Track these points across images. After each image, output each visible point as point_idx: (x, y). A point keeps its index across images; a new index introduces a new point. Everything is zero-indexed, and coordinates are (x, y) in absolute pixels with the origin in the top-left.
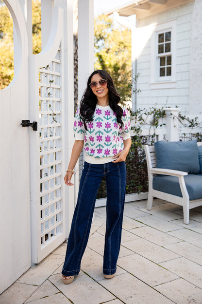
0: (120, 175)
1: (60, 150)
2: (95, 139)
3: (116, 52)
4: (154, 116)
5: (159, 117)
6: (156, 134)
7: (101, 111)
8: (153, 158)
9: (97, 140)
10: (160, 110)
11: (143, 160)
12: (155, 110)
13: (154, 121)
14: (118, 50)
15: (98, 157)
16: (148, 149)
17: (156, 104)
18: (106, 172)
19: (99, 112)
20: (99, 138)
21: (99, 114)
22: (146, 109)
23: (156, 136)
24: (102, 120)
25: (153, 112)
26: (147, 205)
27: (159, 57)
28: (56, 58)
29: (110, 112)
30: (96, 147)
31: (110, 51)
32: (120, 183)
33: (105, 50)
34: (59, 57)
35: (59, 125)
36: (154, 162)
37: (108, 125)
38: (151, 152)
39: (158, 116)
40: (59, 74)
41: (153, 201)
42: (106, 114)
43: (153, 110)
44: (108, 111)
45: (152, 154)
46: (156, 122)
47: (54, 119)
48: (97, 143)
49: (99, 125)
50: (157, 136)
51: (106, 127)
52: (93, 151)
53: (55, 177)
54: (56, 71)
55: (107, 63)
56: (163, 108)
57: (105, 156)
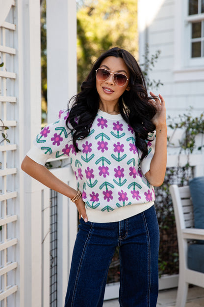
0: (149, 242)
1: (15, 196)
2: (96, 172)
3: (105, 13)
4: (187, 131)
5: (196, 133)
6: (192, 164)
7: (106, 121)
8: (187, 209)
9: (100, 174)
10: (197, 119)
11: (165, 213)
12: (188, 119)
13: (187, 141)
14: (108, 10)
15: (108, 209)
16: (177, 193)
17: (192, 108)
18: (122, 236)
19: (103, 123)
20: (104, 171)
21: (103, 128)
22: (171, 117)
23: (190, 169)
24: (109, 139)
25: (184, 124)
26: (178, 300)
27: (189, 22)
28: (7, 20)
29: (122, 125)
30: (101, 188)
31: (95, 11)
32: (149, 259)
33: (86, 10)
34: (14, 18)
35: (13, 147)
36: (188, 216)
37: (119, 148)
38: (182, 199)
39: (195, 130)
40: (13, 51)
41: (189, 291)
42: (114, 129)
43: (184, 119)
44: (118, 122)
45: (186, 202)
46: (191, 142)
47: (3, 135)
48: (101, 180)
49: (103, 146)
50: (193, 168)
51: (115, 150)
52: (95, 197)
53: (5, 248)
54: (8, 45)
55: (89, 35)
56: (202, 115)
57: (121, 203)
